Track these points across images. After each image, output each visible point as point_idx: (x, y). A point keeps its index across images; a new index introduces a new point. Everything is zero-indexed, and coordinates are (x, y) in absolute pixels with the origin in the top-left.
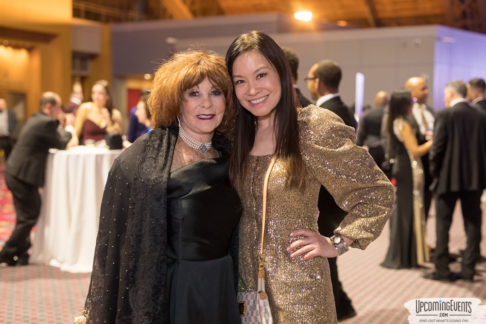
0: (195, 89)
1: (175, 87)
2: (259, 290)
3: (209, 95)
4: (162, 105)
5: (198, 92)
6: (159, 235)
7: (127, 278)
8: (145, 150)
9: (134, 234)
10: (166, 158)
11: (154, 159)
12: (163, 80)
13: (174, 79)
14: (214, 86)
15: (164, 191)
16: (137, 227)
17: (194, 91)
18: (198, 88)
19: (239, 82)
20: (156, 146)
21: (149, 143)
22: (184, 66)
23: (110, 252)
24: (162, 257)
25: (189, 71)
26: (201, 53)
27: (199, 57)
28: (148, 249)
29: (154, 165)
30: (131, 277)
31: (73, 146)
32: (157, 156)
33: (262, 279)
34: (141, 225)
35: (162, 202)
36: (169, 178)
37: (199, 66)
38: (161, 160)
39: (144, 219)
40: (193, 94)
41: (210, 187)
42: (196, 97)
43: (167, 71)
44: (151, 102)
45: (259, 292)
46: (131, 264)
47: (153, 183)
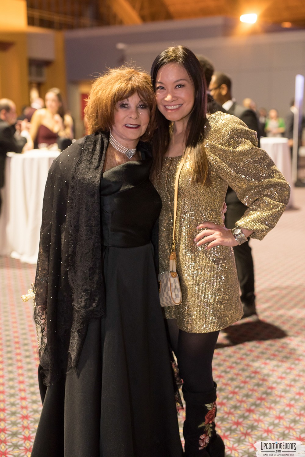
0: (125, 101)
1: (109, 99)
2: (171, 270)
3: (137, 108)
4: (97, 113)
5: (127, 104)
6: (94, 226)
7: (67, 261)
8: (81, 153)
9: (72, 225)
10: (100, 161)
11: (89, 161)
12: (98, 92)
13: (108, 91)
14: (142, 100)
15: (97, 188)
16: (74, 218)
17: (124, 103)
18: (128, 100)
19: (160, 88)
20: (91, 150)
21: (84, 147)
22: (117, 80)
23: (53, 239)
24: (96, 244)
25: (122, 86)
26: (133, 70)
27: (131, 73)
28: (84, 238)
29: (89, 166)
30: (70, 260)
31: (29, 150)
32: (92, 159)
33: (173, 261)
34: (79, 218)
35: (96, 197)
36: (101, 178)
37: (130, 82)
38: (95, 163)
39: (81, 212)
40: (123, 106)
41: (132, 187)
42: (125, 109)
43: (102, 84)
44: (88, 111)
45: (171, 272)
46: (70, 250)
47: (88, 182)
